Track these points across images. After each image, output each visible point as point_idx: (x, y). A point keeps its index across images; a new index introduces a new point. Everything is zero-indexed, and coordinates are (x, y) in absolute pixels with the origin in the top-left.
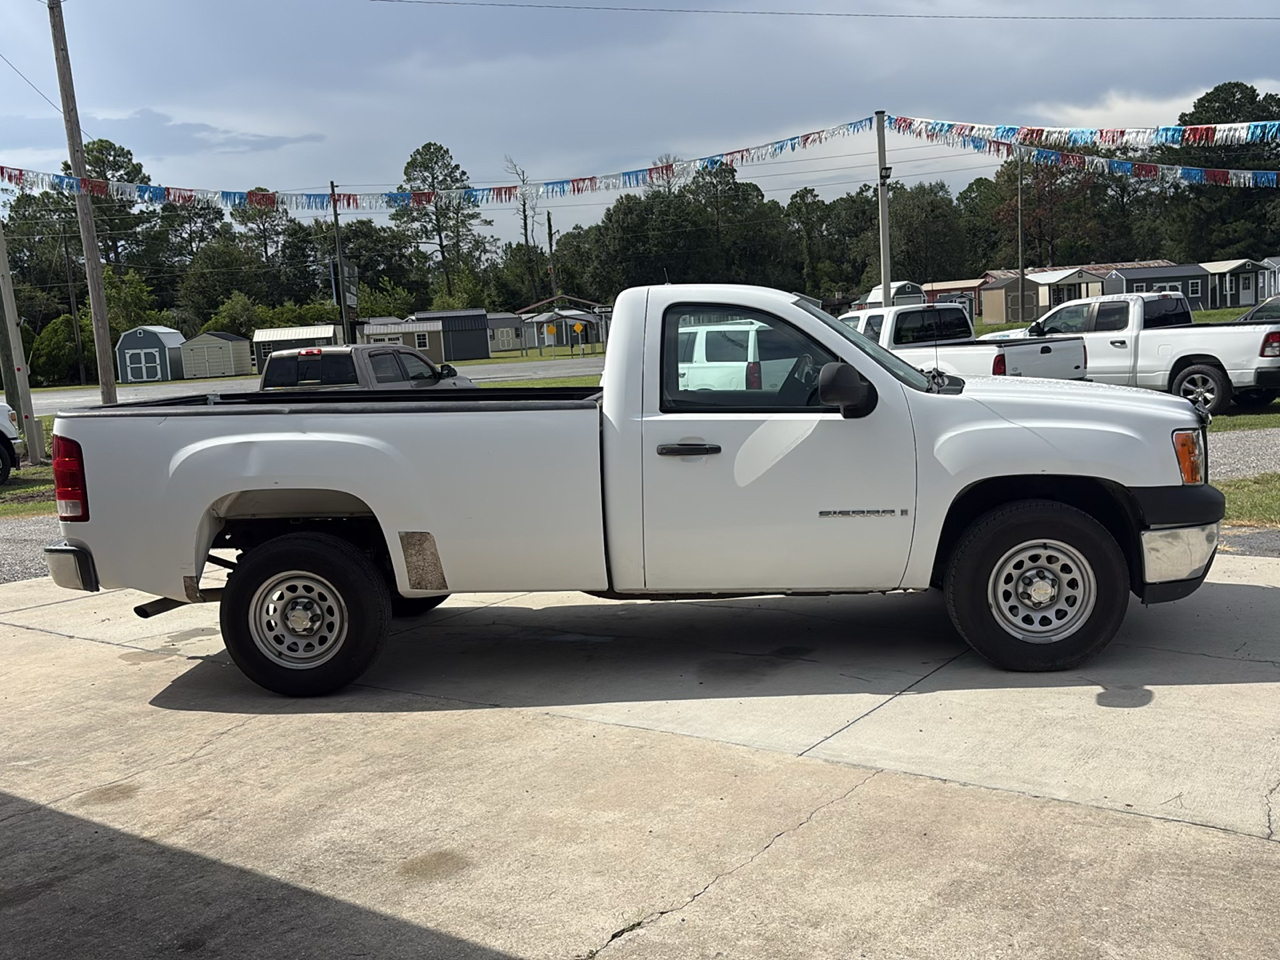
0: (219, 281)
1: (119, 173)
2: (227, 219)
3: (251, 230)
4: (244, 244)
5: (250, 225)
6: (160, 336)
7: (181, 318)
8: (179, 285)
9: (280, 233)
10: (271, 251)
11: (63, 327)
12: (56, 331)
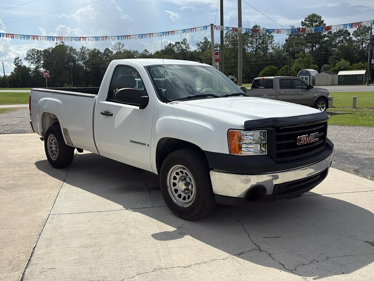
0: (343, 56)
1: (317, 24)
2: (351, 36)
3: (358, 39)
4: (355, 44)
5: (358, 37)
6: (310, 73)
7: (327, 67)
8: (330, 57)
9: (368, 40)
10: (364, 46)
11: (285, 69)
12: (283, 70)
